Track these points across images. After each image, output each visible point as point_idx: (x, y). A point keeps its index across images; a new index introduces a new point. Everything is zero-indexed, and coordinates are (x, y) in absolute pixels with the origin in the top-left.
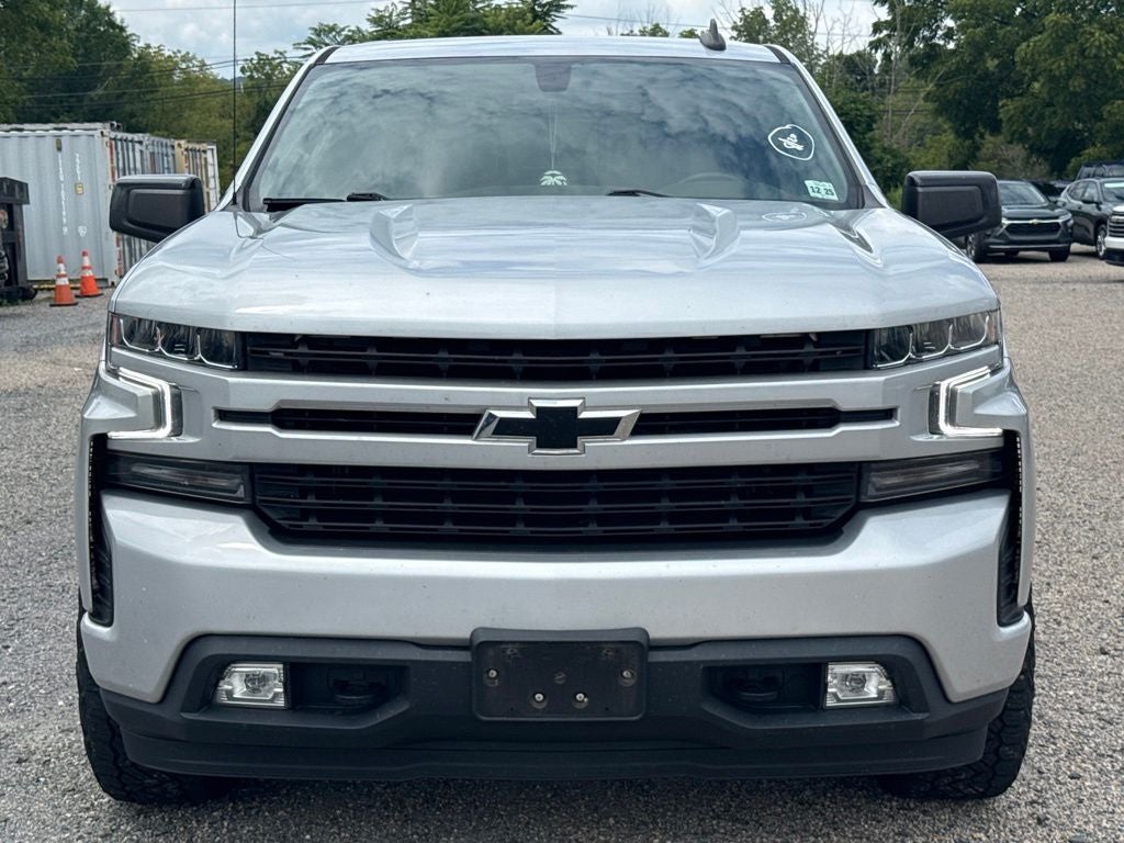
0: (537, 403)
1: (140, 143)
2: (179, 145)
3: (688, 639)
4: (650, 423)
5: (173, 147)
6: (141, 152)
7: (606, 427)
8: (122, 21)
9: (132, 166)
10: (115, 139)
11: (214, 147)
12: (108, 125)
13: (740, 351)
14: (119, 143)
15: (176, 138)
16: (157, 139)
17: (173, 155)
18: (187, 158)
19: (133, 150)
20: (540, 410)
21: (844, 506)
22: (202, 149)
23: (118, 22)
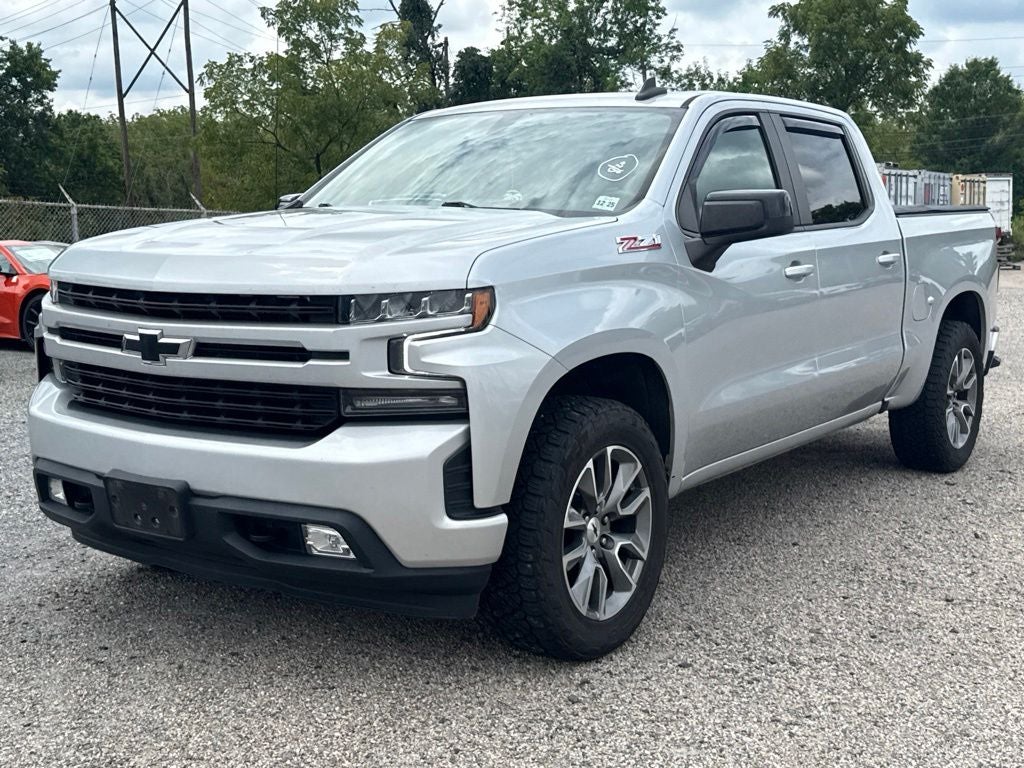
0: (141, 331)
1: (915, 177)
2: (957, 178)
3: (213, 493)
4: (203, 349)
5: (951, 179)
6: (915, 183)
7: (173, 349)
8: (1019, 86)
9: (904, 193)
10: (889, 175)
11: (1011, 179)
12: (884, 165)
13: (253, 306)
14: (893, 178)
15: (954, 174)
16: (933, 173)
17: (951, 185)
18: (963, 188)
19: (907, 182)
20: (141, 335)
21: (331, 417)
22: (981, 179)
23: (1015, 87)
